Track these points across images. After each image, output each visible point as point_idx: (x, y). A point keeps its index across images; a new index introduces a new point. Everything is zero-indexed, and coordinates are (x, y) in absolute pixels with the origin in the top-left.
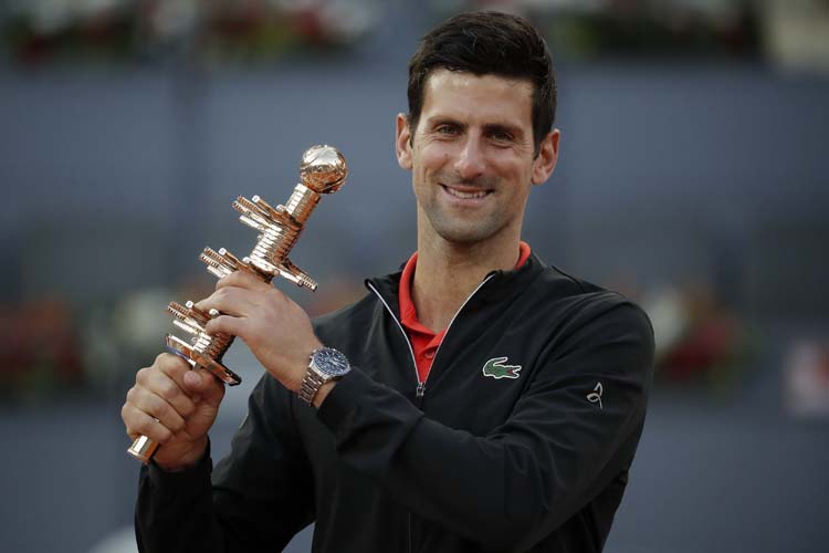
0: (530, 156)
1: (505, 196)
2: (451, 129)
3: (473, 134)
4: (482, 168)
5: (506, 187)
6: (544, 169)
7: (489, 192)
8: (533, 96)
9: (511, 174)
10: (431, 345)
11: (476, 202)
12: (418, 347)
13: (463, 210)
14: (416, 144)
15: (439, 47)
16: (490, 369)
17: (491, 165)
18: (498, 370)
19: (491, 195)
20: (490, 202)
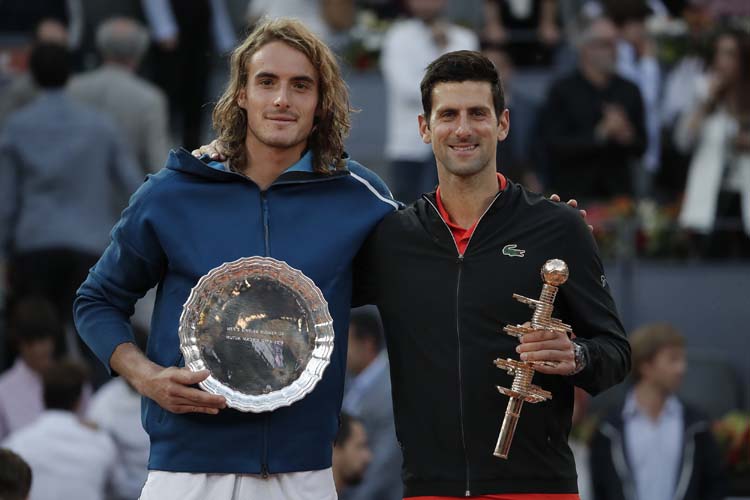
0: (496, 124)
1: (485, 148)
2: (450, 113)
3: (463, 114)
4: (470, 132)
5: (485, 142)
6: (504, 132)
7: (477, 145)
8: (492, 90)
9: (487, 134)
10: (464, 237)
11: (470, 152)
12: (458, 237)
13: (463, 157)
14: (432, 127)
15: (437, 70)
16: (507, 251)
17: (477, 131)
18: (512, 252)
19: (478, 148)
20: (477, 152)
